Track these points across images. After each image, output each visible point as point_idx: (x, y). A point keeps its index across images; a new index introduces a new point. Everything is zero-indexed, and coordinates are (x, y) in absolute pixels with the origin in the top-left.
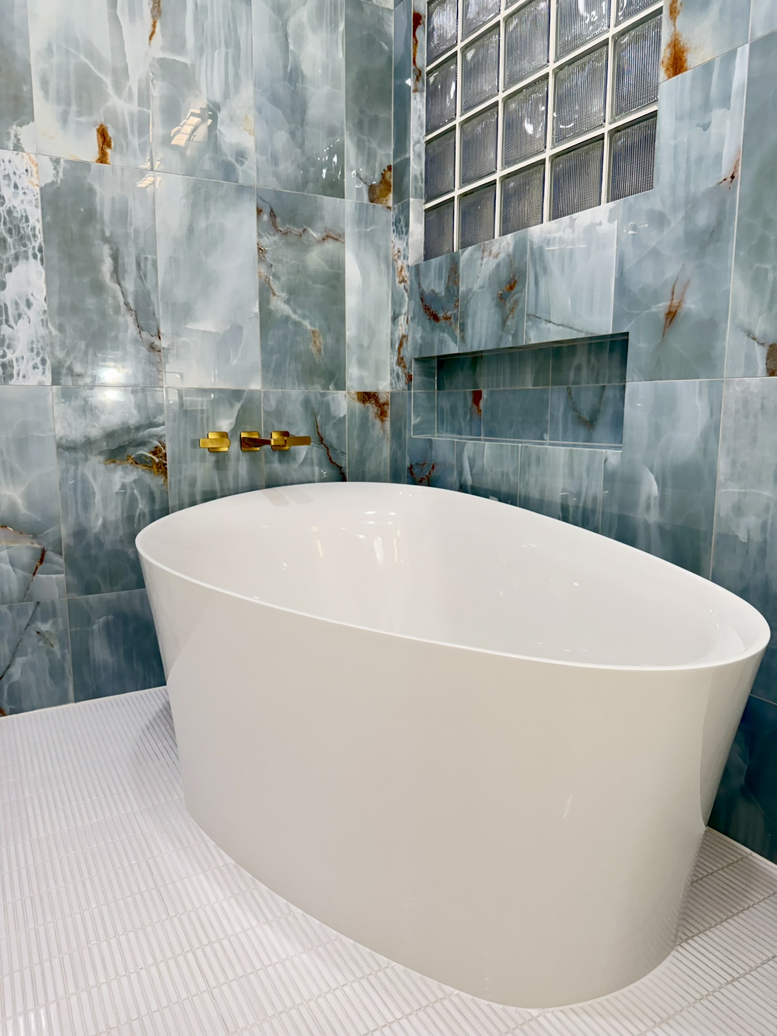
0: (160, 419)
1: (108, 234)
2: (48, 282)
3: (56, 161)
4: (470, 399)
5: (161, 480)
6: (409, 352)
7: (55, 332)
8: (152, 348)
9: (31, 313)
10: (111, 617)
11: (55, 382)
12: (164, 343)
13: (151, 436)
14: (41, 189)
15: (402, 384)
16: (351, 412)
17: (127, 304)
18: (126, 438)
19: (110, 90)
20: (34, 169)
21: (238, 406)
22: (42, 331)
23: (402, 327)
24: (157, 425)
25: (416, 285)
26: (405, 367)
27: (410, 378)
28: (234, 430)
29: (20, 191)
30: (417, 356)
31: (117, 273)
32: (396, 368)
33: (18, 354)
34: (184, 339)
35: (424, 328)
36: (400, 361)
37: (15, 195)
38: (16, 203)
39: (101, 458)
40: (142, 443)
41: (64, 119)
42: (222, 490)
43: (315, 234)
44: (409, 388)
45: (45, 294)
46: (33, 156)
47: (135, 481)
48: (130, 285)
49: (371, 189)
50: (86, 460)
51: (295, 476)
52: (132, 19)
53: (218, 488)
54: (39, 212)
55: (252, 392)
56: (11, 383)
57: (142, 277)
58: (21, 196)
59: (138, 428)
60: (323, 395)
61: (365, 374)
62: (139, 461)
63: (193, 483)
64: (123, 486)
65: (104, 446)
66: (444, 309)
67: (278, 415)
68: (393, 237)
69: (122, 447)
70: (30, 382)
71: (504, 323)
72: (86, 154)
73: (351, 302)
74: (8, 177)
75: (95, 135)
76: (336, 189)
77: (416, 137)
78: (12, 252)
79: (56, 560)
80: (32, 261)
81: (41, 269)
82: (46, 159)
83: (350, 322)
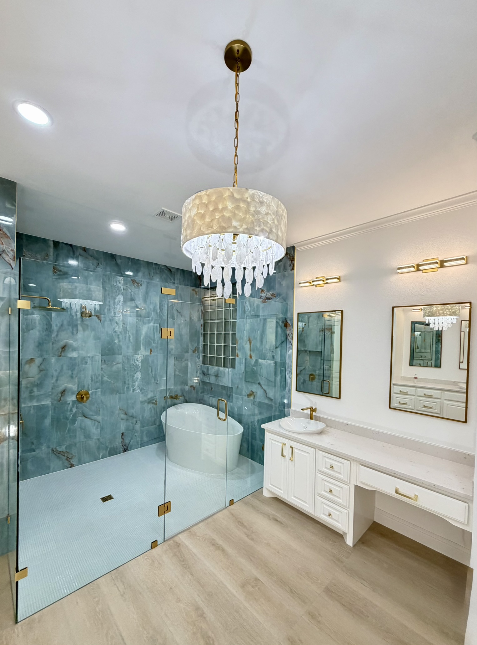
0: (157, 395)
1: (151, 365)
2: (141, 375)
3: (144, 355)
4: (211, 389)
5: (156, 406)
6: (199, 379)
7: (141, 383)
8: (157, 383)
9: (138, 380)
11: (141, 391)
12: (158, 382)
13: (155, 398)
14: (141, 360)
15: (198, 385)
16: (189, 390)
17: (153, 376)
18: (151, 399)
19: (153, 343)
20: (140, 357)
21: (169, 391)
22: (139, 383)
23: (198, 374)
25: (201, 368)
26: (199, 382)
28: (169, 396)
29: (138, 361)
30: (201, 380)
31: (152, 372)
33: (136, 387)
34: (162, 381)
35: (202, 376)
38: (137, 363)
39: (147, 403)
40: (154, 400)
41: (145, 349)
43: (183, 360)
44: (200, 385)
45: (140, 377)
46: (140, 355)
47: (152, 407)
48: (153, 373)
49: (193, 351)
50: (145, 404)
51: (178, 402)
52: (156, 331)
54: (140, 364)
55: (172, 388)
56: (135, 392)
57: (155, 372)
60: (184, 387)
61: (191, 382)
62: (153, 403)
63: (161, 406)
64: (150, 408)
65: (148, 401)
66: (206, 374)
67: (176, 392)
68: (197, 358)
69: (151, 401)
70: (137, 392)
71: (216, 380)
72: (148, 353)
73: (189, 370)
74: (136, 359)
75: (150, 350)
76: (187, 352)
77: (201, 343)
78: (136, 371)
79: (139, 422)
80: (139, 372)
81: (140, 373)
82: (142, 355)
83: (189, 374)
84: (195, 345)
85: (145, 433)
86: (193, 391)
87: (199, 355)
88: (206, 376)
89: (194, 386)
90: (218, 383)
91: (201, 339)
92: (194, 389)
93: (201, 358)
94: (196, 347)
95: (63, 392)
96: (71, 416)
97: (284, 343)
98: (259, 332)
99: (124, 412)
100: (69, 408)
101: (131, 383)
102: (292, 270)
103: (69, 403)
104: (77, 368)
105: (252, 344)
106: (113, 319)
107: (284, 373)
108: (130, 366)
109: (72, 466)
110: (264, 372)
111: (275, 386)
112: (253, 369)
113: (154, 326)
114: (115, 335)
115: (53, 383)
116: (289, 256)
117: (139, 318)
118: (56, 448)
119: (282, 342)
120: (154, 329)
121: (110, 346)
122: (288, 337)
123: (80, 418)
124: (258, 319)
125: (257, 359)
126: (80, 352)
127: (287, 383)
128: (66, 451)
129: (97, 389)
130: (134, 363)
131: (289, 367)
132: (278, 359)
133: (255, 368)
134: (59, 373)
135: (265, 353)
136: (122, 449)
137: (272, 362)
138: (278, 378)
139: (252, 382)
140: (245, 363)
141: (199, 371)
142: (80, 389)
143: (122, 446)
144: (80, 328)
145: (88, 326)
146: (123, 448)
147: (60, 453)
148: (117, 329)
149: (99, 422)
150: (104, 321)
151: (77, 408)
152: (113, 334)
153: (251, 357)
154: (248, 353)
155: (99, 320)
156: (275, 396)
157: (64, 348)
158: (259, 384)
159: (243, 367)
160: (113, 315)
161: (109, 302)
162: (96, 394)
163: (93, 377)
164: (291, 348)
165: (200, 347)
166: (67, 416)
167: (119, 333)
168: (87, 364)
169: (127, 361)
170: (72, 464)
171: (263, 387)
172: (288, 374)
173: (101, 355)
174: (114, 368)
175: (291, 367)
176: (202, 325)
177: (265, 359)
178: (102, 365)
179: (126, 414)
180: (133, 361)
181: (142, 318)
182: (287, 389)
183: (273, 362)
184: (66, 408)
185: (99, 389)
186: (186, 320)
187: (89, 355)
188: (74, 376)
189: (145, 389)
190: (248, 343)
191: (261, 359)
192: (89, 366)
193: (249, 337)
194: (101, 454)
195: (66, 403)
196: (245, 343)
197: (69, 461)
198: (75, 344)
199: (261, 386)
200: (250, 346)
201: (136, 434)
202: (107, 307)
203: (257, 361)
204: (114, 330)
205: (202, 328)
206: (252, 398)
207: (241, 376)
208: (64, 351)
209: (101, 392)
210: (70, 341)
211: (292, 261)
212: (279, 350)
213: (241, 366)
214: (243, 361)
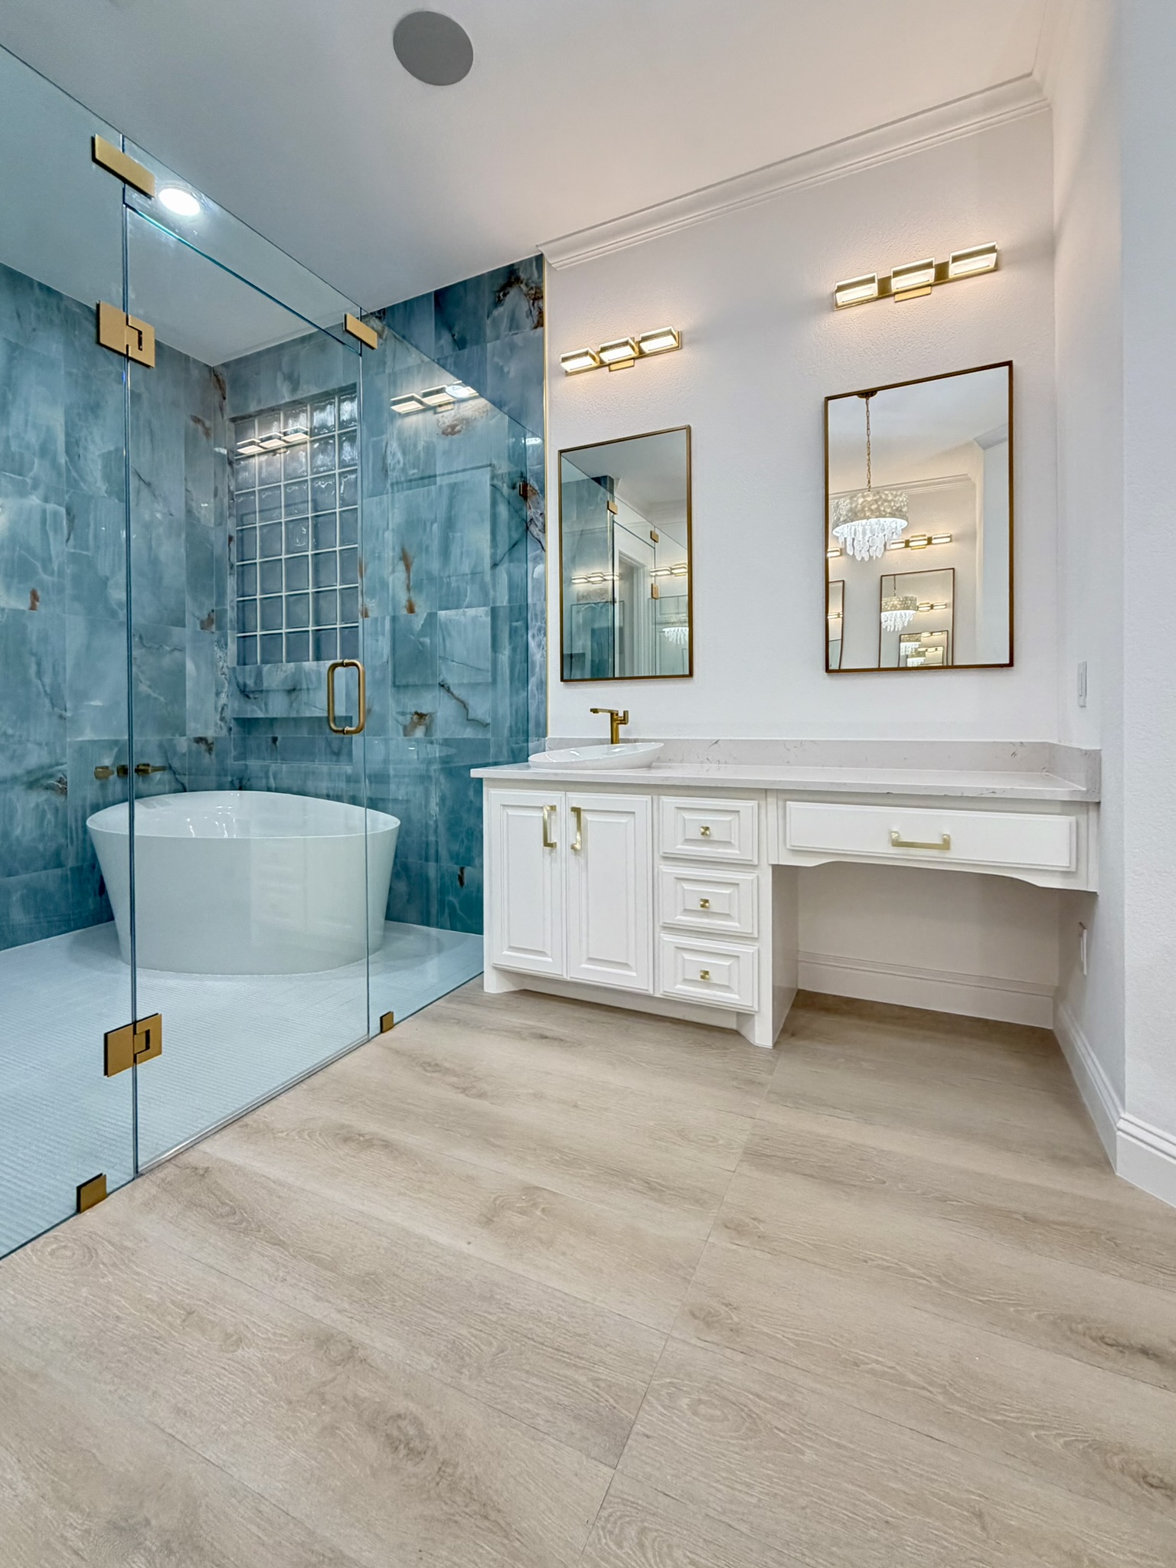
0: (64, 760)
1: (34, 650)
4: (270, 740)
5: (62, 798)
6: (228, 714)
8: (61, 717)
10: (25, 891)
12: (68, 714)
13: (60, 771)
15: (225, 732)
16: (190, 751)
17: (45, 691)
18: (41, 774)
19: (40, 570)
21: (116, 750)
23: (223, 699)
24: (62, 764)
25: (233, 678)
26: (226, 722)
27: (230, 729)
28: (113, 765)
30: (235, 716)
31: (40, 674)
32: (219, 722)
34: (82, 711)
35: (239, 702)
36: (222, 719)
39: (24, 787)
40: (51, 776)
41: (7, 584)
42: (104, 802)
43: (167, 648)
44: (230, 734)
47: (46, 800)
48: (47, 680)
49: (202, 622)
50: (13, 788)
51: (153, 790)
52: (56, 532)
53: (101, 801)
57: (55, 673)
59: (51, 766)
60: (171, 740)
61: (199, 726)
62: (49, 787)
63: (84, 799)
65: (26, 779)
66: (253, 692)
68: (216, 648)
69: (38, 780)
71: (291, 706)
72: (24, 605)
73: (189, 684)
75: (29, 596)
76: (181, 623)
77: (231, 598)
83: (188, 697)
84: (210, 604)
86: (207, 755)
87: (225, 636)
88: (253, 700)
89: (210, 740)
90: (298, 712)
91: (231, 583)
92: (210, 750)
93: (232, 647)
94: (213, 611)
97: (520, 547)
98: (435, 526)
102: (536, 327)
105: (413, 568)
107: (522, 636)
110: (458, 647)
111: (494, 682)
112: (422, 644)
113: (44, 511)
116: (527, 285)
119: (514, 546)
120: (44, 521)
122: (532, 528)
124: (433, 487)
125: (434, 611)
127: (533, 663)
131: (536, 615)
132: (503, 600)
133: (427, 640)
135: (458, 587)
137: (482, 613)
138: (505, 656)
139: (415, 686)
140: (393, 631)
141: (226, 690)
153: (410, 609)
154: (403, 598)
156: (494, 711)
158: (443, 686)
159: (384, 645)
164: (541, 559)
165: (225, 611)
171: (455, 692)
172: (533, 636)
175: (542, 616)
176: (231, 539)
177: (458, 607)
182: (533, 681)
183: (487, 612)
186: (171, 515)
189: (12, 736)
190: (401, 567)
191: (447, 608)
193: (403, 550)
196: (391, 568)
199: (448, 690)
200: (409, 577)
203: (432, 616)
205: (234, 546)
206: (419, 733)
207: (378, 675)
211: (535, 299)
212: (502, 572)
213: (377, 641)
214: (383, 626)
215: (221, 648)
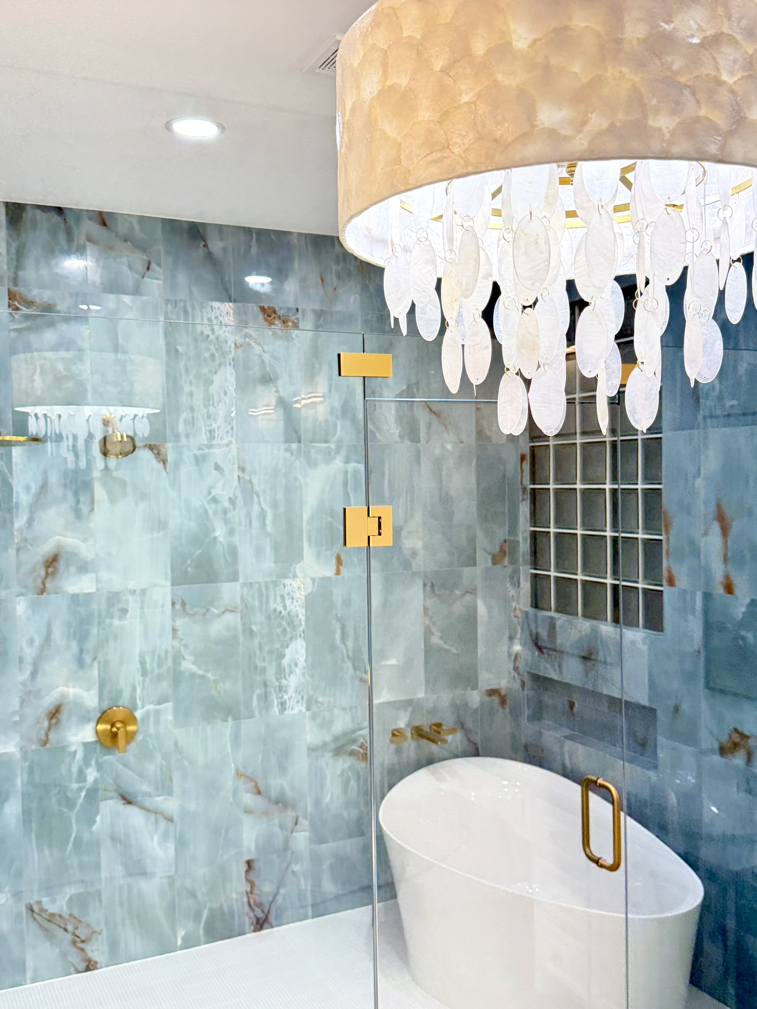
0: (364, 725)
1: (339, 615)
2: (307, 650)
3: (313, 580)
4: (567, 704)
6: (522, 665)
7: (309, 679)
9: (297, 670)
11: (308, 709)
13: (357, 737)
14: (306, 597)
16: (482, 704)
17: (348, 655)
18: (345, 740)
20: (302, 586)
21: (410, 709)
22: (302, 679)
23: (517, 646)
24: (362, 729)
25: (526, 624)
26: (519, 675)
27: (524, 684)
28: (407, 726)
29: (295, 601)
30: (529, 670)
31: (344, 638)
33: (289, 695)
34: (380, 671)
36: (516, 669)
37: (292, 603)
38: (292, 607)
39: (331, 754)
40: (354, 742)
41: (318, 555)
43: (457, 592)
45: (305, 657)
46: (302, 580)
47: (350, 766)
48: (350, 643)
49: (494, 557)
50: (322, 755)
54: (303, 611)
55: (419, 699)
56: (286, 713)
57: (357, 637)
58: (295, 603)
59: (354, 732)
60: (463, 694)
61: (491, 676)
62: (352, 753)
63: (382, 764)
64: (343, 771)
65: (333, 746)
66: (547, 647)
67: (433, 711)
68: (508, 585)
69: (342, 746)
70: (296, 711)
71: (587, 674)
72: (330, 572)
73: (481, 630)
74: (289, 594)
75: (334, 560)
76: (472, 562)
77: (525, 527)
78: (289, 636)
79: (304, 823)
80: (299, 639)
81: (304, 643)
82: (308, 580)
83: (480, 644)
84: (502, 533)
85: (326, 865)
86: (501, 710)
87: (516, 571)
88: (545, 656)
89: (503, 692)
90: (594, 684)
91: (525, 509)
92: (503, 702)
93: (526, 586)
94: (505, 541)
95: (55, 714)
96: (83, 794)
99: (253, 784)
100: (75, 769)
101: (274, 680)
103: (75, 752)
104: (94, 630)
105: (734, 531)
106: (204, 456)
108: (269, 618)
109: (90, 966)
112: (744, 639)
113: (346, 472)
114: (215, 513)
115: (23, 684)
117: (294, 446)
118: (39, 903)
120: (345, 484)
121: (198, 552)
123: (109, 807)
126: (105, 575)
128: (71, 915)
129: (159, 703)
130: (282, 609)
134: (42, 647)
136: (250, 918)
139: (735, 695)
140: (706, 612)
141: (519, 636)
142: (105, 706)
143: (247, 909)
144: (99, 492)
145: (123, 483)
146: (251, 915)
147: (51, 918)
148: (218, 491)
149: (170, 820)
150: (177, 465)
151: (100, 767)
152: (207, 506)
153: (729, 589)
154: (718, 570)
155: (159, 461)
157: (52, 562)
159: (695, 627)
160: (206, 442)
161: (191, 394)
162: (157, 722)
163: (148, 661)
165: (518, 542)
166: (70, 795)
167: (227, 504)
168: (128, 616)
169: (257, 603)
170: (89, 961)
173: (169, 584)
174: (217, 628)
176: (523, 458)
178: (173, 620)
179: (259, 793)
180: (279, 599)
181: (302, 445)
184: (64, 770)
185: (167, 701)
186: (461, 442)
187: (131, 585)
188: (88, 659)
189: (322, 703)
190: (716, 528)
192: (132, 624)
193: (719, 507)
194: (181, 933)
195: (62, 749)
196: (703, 527)
197: (82, 950)
198: (86, 550)
200: (726, 546)
201: (296, 868)
202: (184, 415)
204: (210, 493)
205: (527, 466)
206: (739, 758)
207: (688, 666)
208: (53, 573)
209: (176, 712)
210: (70, 541)
213: (686, 621)
214: (693, 600)
215: (513, 585)
